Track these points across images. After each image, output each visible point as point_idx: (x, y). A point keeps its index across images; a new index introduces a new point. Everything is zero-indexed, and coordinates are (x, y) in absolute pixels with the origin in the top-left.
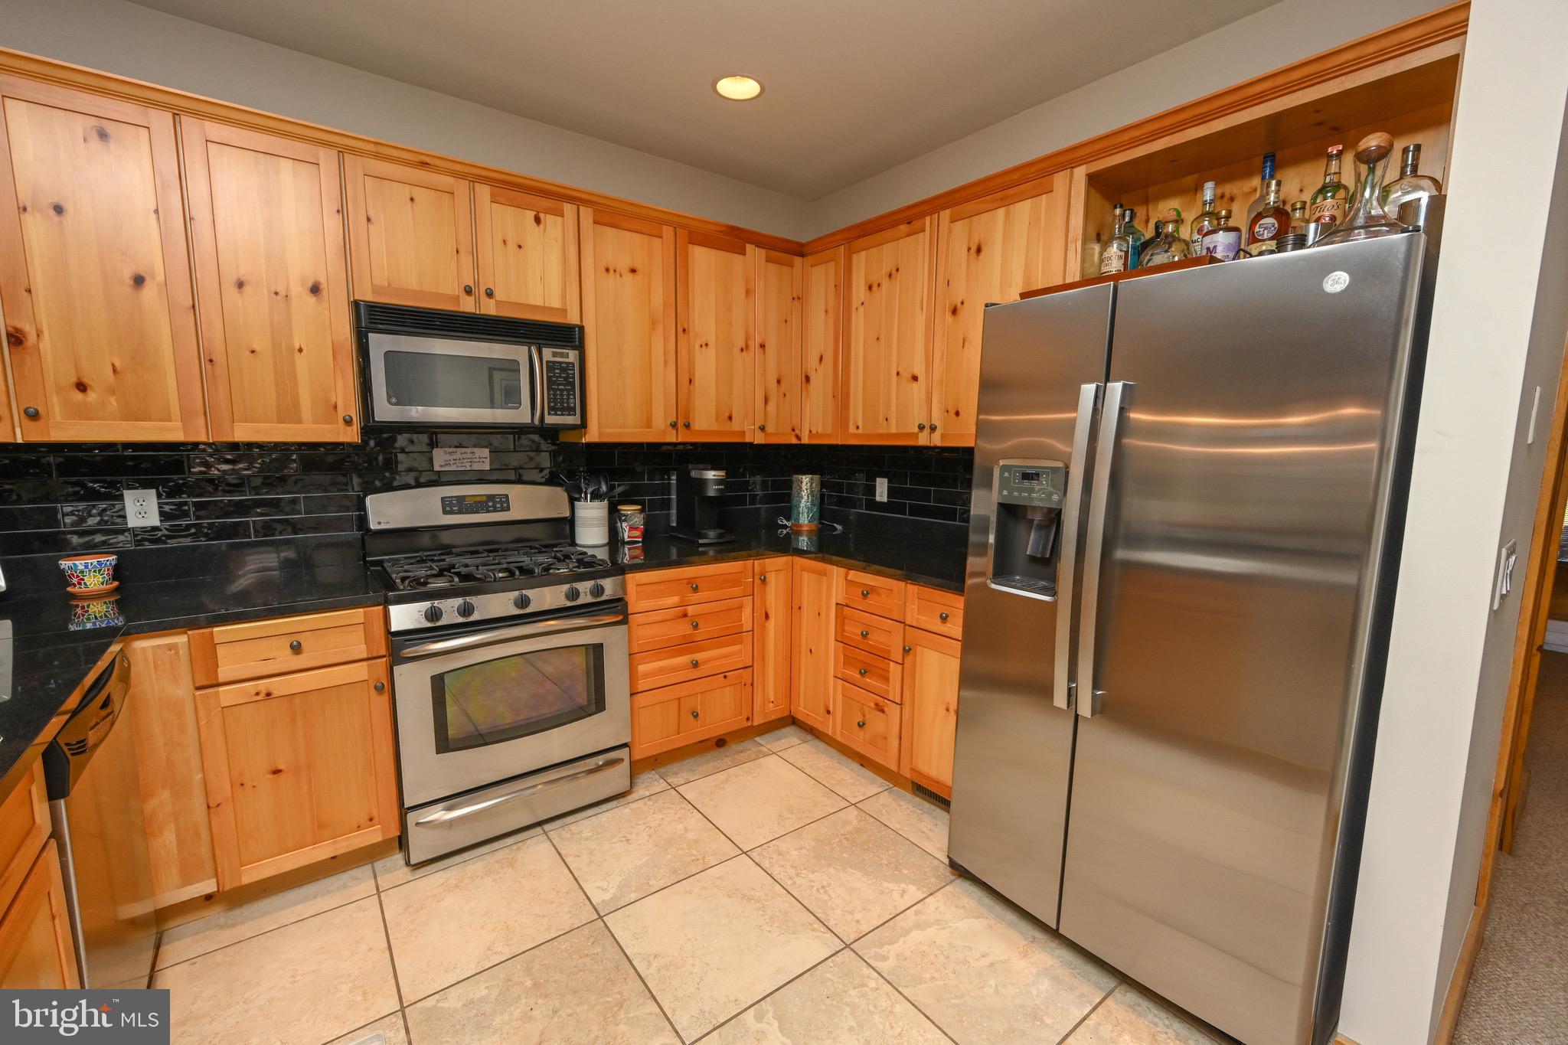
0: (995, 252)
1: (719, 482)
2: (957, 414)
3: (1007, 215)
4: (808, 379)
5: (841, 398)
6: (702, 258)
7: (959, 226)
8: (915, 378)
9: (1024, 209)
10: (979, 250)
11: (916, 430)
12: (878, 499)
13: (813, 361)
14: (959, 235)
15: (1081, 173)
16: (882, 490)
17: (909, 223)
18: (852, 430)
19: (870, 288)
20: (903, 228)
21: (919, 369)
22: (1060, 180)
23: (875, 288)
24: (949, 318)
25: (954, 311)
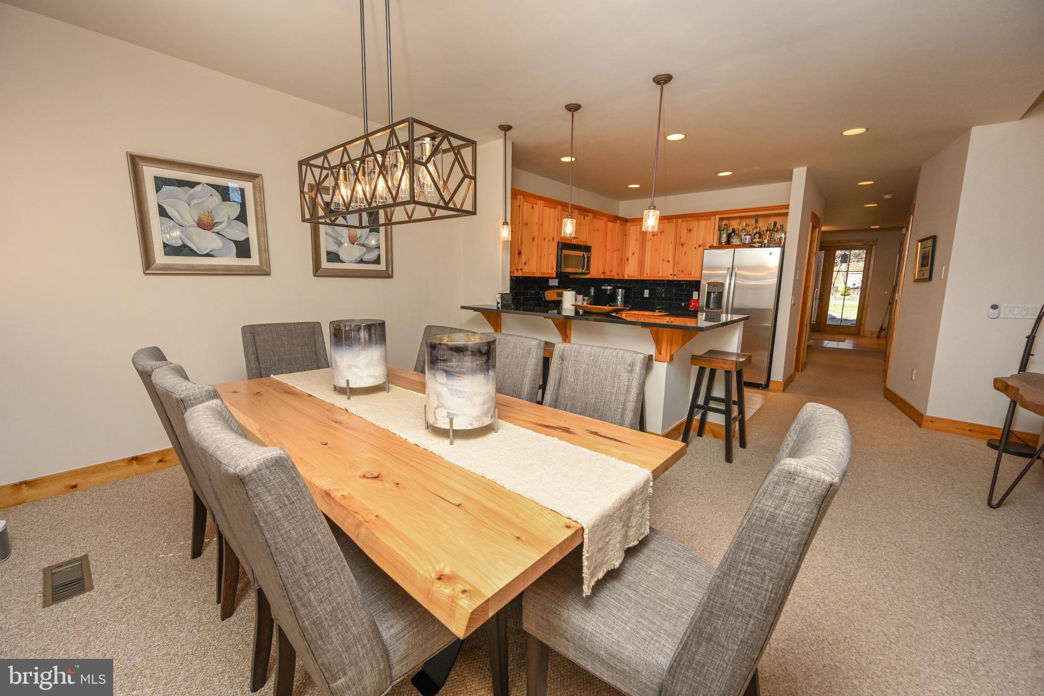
0: (694, 232)
1: (611, 290)
2: (682, 271)
3: (698, 223)
4: (628, 259)
5: (641, 265)
6: (610, 224)
7: (684, 224)
8: (669, 262)
9: (703, 223)
10: (690, 230)
11: (669, 275)
12: (645, 296)
13: (631, 254)
14: (684, 226)
15: (718, 217)
16: (646, 293)
17: (668, 220)
18: (645, 274)
19: (654, 235)
20: (666, 221)
21: (671, 259)
22: (713, 218)
23: (655, 235)
24: (681, 247)
25: (682, 245)
